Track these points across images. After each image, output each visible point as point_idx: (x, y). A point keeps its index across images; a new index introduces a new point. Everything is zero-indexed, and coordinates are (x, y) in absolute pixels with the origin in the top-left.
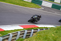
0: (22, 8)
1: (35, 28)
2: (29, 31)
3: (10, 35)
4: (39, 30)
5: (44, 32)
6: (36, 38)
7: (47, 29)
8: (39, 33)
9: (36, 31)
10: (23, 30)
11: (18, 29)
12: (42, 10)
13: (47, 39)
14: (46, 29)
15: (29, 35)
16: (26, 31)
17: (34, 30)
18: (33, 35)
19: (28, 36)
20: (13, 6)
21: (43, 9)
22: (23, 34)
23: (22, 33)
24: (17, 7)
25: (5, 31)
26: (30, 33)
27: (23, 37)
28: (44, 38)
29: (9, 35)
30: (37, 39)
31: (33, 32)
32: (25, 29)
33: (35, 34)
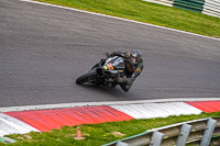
3: (154, 136)
11: (182, 116)
16: (212, 122)
19: (218, 141)
22: (202, 132)
23: (198, 127)
24: (180, 35)
25: (135, 121)
27: (199, 142)
29: (151, 134)
32: (209, 115)
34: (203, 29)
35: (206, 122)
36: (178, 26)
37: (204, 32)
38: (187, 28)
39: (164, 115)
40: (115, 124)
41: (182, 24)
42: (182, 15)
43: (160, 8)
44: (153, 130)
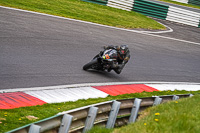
1: (145, 95)
2: (125, 105)
3: (64, 118)
4: (158, 99)
5: (176, 106)
6: (150, 127)
7: (185, 96)
8: (159, 110)
9: (151, 102)
10: (106, 99)
11: (90, 99)
12: (169, 34)
13: (185, 129)
14: (180, 96)
15: (128, 118)
16: (117, 105)
17: (143, 99)
18: (138, 115)
19: (122, 121)
21: (171, 30)
22: (108, 113)
23: (105, 109)
24: (87, 26)
25: (47, 105)
26: (130, 109)
28: (177, 125)
29: (61, 117)
30: (154, 128)
31: (138, 107)
32: (114, 98)
33: (145, 113)
34: (108, 20)
35: (111, 104)
36: (85, 18)
37: (109, 23)
38: (94, 19)
39: (74, 99)
40: (29, 109)
41: (89, 16)
42: (89, 8)
44: (64, 113)
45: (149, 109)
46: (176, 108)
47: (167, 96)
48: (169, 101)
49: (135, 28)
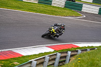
0: (49, 17)
1: (73, 49)
2: (63, 55)
3: (33, 63)
4: (80, 51)
5: (89, 54)
6: (76, 65)
7: (93, 49)
8: (80, 56)
9: (76, 53)
10: (53, 52)
12: (83, 18)
14: (91, 49)
16: (59, 55)
17: (72, 51)
18: (70, 60)
19: (62, 62)
20: (35, 15)
21: (85, 16)
22: (54, 59)
23: (53, 57)
24: (42, 16)
26: (65, 57)
27: (53, 64)
28: (89, 64)
29: (31, 62)
30: (78, 66)
32: (57, 51)
33: (73, 58)
34: (52, 12)
35: (56, 55)
36: (41, 12)
37: (53, 14)
38: (45, 12)
39: (37, 53)
40: (14, 59)
41: (43, 11)
42: (42, 7)
43: (32, 4)
44: (32, 60)
45: (75, 56)
46: (89, 55)
47: (84, 49)
48: (85, 52)
49: (66, 16)
